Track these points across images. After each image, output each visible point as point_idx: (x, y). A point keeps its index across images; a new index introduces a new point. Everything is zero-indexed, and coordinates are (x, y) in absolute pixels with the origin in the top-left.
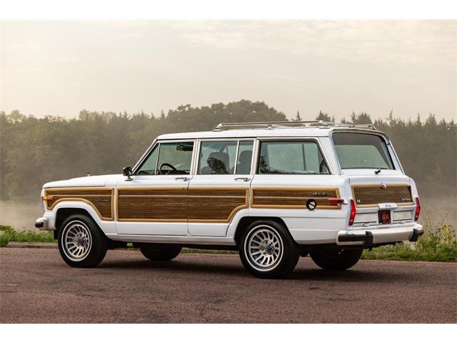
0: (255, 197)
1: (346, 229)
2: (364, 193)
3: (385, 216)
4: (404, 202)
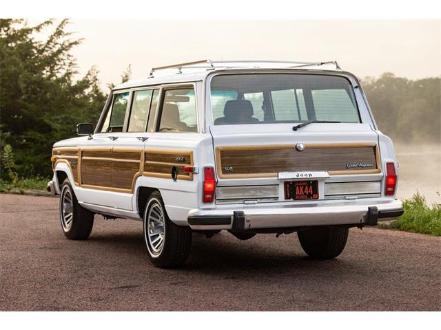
0: (147, 162)
1: (198, 208)
2: (247, 158)
3: (304, 190)
4: (354, 168)
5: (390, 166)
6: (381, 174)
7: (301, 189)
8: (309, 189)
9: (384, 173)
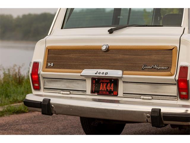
2: (66, 56)
3: (106, 87)
4: (149, 70)
5: (184, 69)
6: (173, 77)
7: (105, 85)
8: (110, 86)
9: (176, 76)
